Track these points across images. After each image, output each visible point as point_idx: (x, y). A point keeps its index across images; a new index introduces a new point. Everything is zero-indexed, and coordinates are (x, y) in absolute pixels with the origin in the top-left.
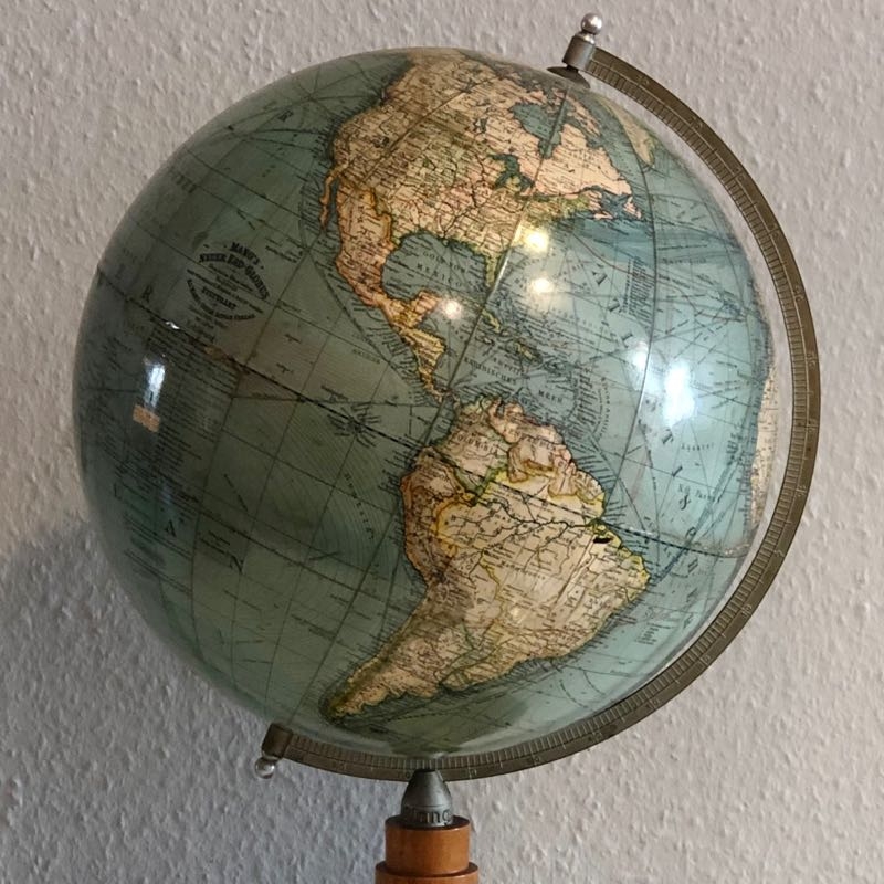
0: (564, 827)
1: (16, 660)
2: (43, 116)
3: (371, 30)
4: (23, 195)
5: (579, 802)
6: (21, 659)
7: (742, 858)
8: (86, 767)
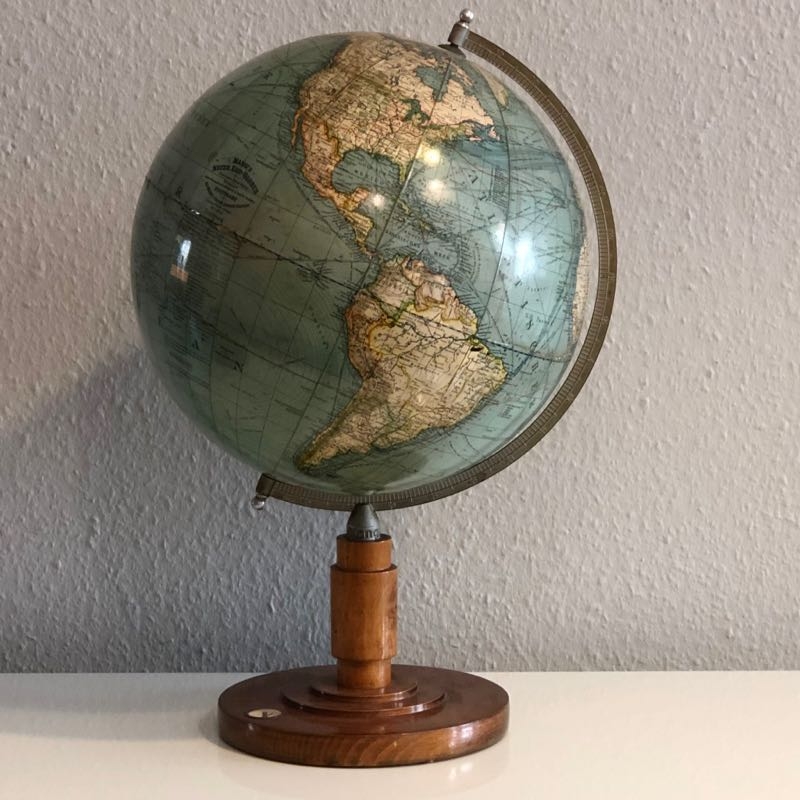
0: (452, 545)
1: (94, 440)
2: (108, 84)
3: (322, 26)
4: (95, 135)
5: (462, 528)
6: (98, 439)
7: (567, 564)
8: (141, 509)
